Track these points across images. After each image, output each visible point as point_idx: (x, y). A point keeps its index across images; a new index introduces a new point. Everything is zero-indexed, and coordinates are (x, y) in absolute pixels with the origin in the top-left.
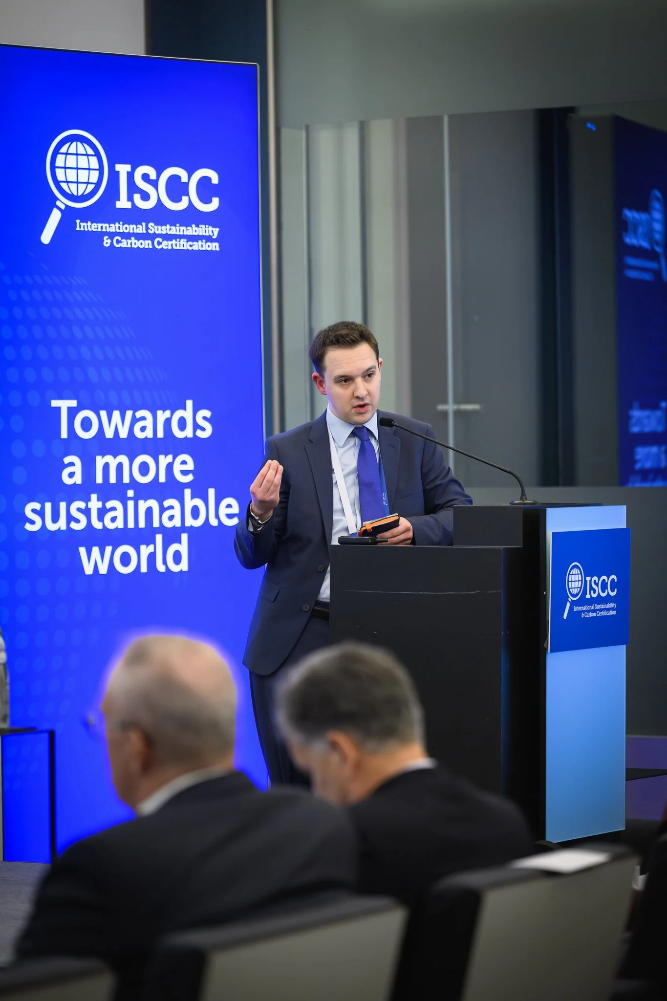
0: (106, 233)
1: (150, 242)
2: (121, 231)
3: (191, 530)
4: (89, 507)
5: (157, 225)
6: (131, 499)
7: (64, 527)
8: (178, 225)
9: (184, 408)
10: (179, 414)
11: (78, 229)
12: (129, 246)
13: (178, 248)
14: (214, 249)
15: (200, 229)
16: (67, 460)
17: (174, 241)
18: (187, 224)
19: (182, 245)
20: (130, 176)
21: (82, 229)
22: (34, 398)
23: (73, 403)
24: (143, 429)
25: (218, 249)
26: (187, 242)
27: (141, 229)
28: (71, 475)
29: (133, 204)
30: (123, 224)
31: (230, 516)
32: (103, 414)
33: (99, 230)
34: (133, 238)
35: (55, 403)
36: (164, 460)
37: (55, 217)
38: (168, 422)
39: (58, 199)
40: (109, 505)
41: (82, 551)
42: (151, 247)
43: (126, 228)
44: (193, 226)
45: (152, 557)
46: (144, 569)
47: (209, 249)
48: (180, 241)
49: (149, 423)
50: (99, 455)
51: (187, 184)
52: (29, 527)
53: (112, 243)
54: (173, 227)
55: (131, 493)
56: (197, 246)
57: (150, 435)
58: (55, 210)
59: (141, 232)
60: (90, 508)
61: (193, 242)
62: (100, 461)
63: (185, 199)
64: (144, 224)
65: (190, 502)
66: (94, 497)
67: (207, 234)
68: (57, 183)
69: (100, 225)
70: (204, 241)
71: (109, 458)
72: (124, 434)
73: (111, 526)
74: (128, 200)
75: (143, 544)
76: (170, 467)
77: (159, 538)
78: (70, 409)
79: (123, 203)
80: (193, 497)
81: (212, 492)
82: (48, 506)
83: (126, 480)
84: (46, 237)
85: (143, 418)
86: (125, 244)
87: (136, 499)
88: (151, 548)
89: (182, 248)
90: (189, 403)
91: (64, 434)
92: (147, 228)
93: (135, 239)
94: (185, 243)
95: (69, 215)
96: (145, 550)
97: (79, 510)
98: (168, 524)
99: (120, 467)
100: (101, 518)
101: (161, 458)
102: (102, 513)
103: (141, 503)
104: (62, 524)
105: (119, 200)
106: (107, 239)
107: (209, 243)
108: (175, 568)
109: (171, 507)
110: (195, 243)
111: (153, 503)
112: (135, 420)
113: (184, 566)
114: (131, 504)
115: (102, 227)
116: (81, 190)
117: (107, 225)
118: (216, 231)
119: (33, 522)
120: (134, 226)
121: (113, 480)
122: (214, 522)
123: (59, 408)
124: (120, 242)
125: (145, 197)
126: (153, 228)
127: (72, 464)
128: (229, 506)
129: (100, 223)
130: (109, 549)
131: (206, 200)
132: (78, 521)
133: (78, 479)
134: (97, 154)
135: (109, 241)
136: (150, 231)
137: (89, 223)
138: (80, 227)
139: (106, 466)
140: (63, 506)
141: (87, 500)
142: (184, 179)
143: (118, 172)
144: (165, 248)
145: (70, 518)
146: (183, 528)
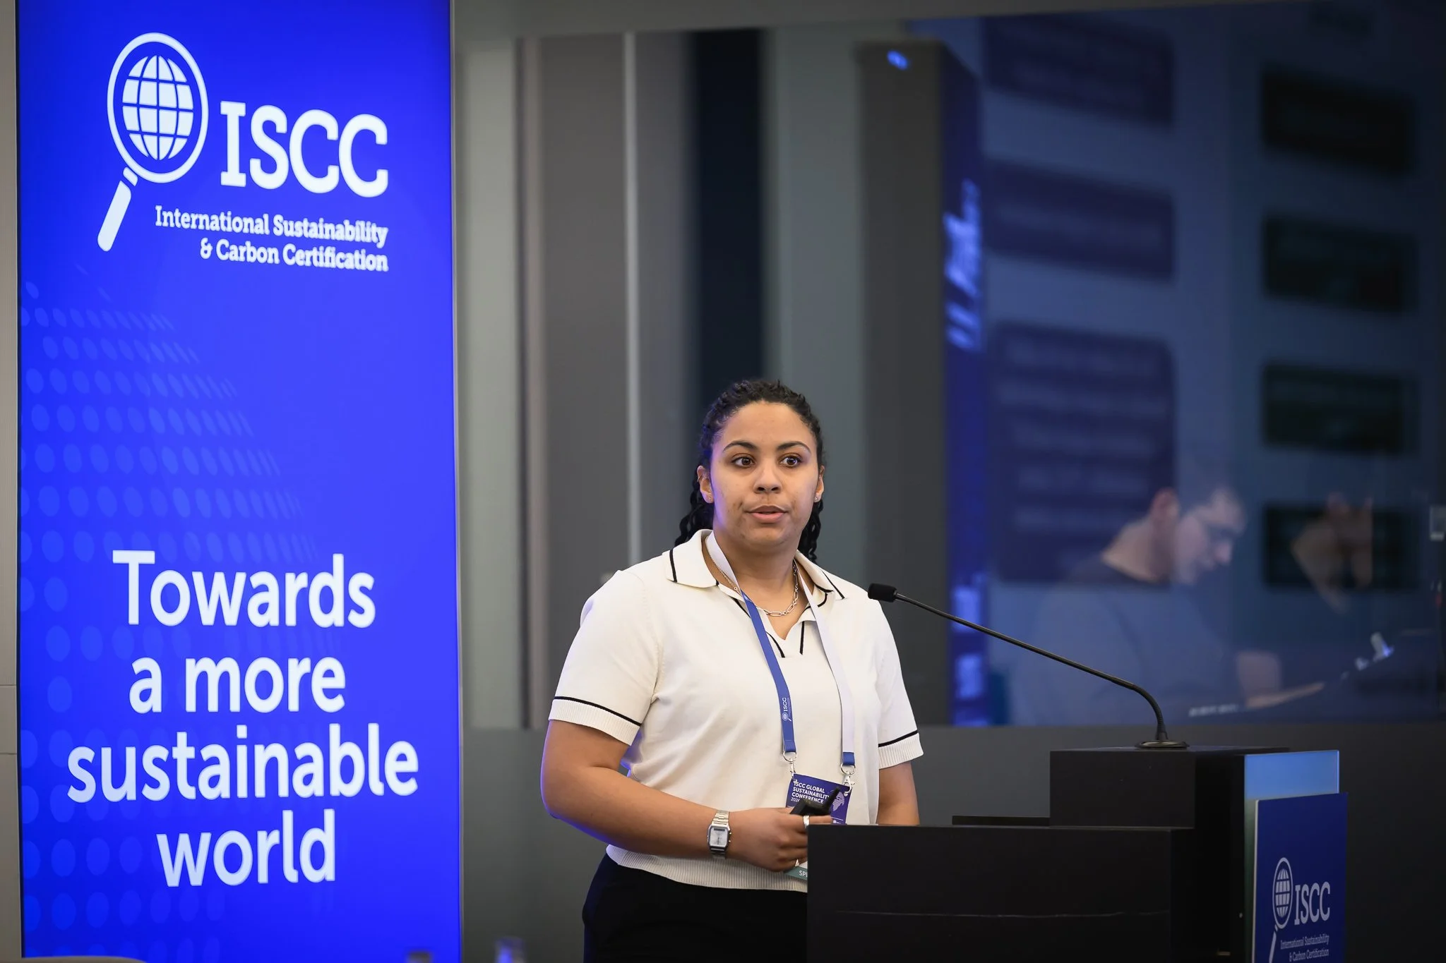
0: (206, 233)
1: (275, 251)
2: (229, 229)
3: (339, 803)
4: (175, 756)
5: (288, 220)
6: (242, 742)
7: (132, 796)
8: (321, 220)
9: (331, 572)
10: (322, 579)
11: (158, 223)
12: (242, 259)
13: (321, 264)
14: (379, 269)
15: (357, 228)
16: (139, 665)
17: (315, 249)
18: (337, 220)
19: (327, 260)
20: (245, 123)
21: (165, 224)
22: (84, 546)
23: (149, 557)
24: (263, 609)
25: (386, 268)
26: (337, 253)
27: (260, 227)
28: (145, 695)
29: (249, 179)
30: (233, 217)
31: (403, 777)
32: (198, 577)
33: (194, 226)
34: (248, 243)
35: (119, 557)
36: (298, 668)
37: (122, 199)
38: (303, 595)
39: (127, 166)
40: (207, 753)
41: (162, 840)
42: (277, 261)
43: (237, 225)
44: (347, 222)
45: (276, 852)
46: (263, 877)
47: (371, 268)
48: (324, 251)
49: (272, 597)
50: (190, 657)
51: (336, 144)
52: (74, 795)
53: (214, 252)
54: (314, 225)
55: (242, 731)
56: (353, 261)
57: (275, 622)
58: (121, 186)
59: (261, 232)
60: (176, 760)
61: (345, 252)
62: (193, 669)
63: (333, 170)
64: (266, 217)
65: (339, 750)
66: (182, 737)
67: (368, 240)
68: (125, 134)
69: (194, 217)
70: (363, 251)
71: (206, 664)
72: (231, 618)
73: (209, 794)
74: (241, 171)
75: (262, 829)
76: (306, 681)
77: (288, 816)
78: (143, 568)
79: (232, 177)
80: (342, 742)
81: (374, 730)
82: (106, 753)
83: (235, 706)
84: (106, 238)
85: (264, 588)
86: (235, 254)
87: (250, 743)
88: (274, 837)
89: (327, 265)
90: (338, 560)
91: (134, 618)
92: (271, 225)
93: (251, 245)
94: (333, 255)
95: (144, 195)
96: (266, 841)
97: (157, 762)
98: (303, 791)
99: (225, 678)
100: (193, 780)
101: (292, 663)
102: (196, 766)
103: (259, 749)
104: (129, 789)
105: (226, 171)
106: (206, 244)
107: (371, 257)
108: (313, 876)
109: (308, 759)
110: (349, 255)
111: (278, 751)
112: (249, 591)
113: (328, 872)
114: (242, 751)
115: (197, 222)
116: (165, 148)
117: (206, 217)
118: (383, 232)
119: (81, 786)
120: (250, 220)
121: (213, 706)
122: (377, 788)
123: (125, 567)
124: (228, 250)
125: (269, 165)
126: (283, 227)
127: (146, 674)
128: (402, 758)
129: (195, 213)
130: (205, 838)
131: (367, 175)
132: (155, 784)
133: (155, 704)
134: (191, 82)
135: (209, 248)
136: (275, 231)
137: (177, 213)
138: (162, 220)
139: (203, 678)
140: (131, 753)
141: (171, 744)
142: (332, 134)
143: (225, 116)
144: (300, 263)
145: (143, 779)
146: (328, 800)
